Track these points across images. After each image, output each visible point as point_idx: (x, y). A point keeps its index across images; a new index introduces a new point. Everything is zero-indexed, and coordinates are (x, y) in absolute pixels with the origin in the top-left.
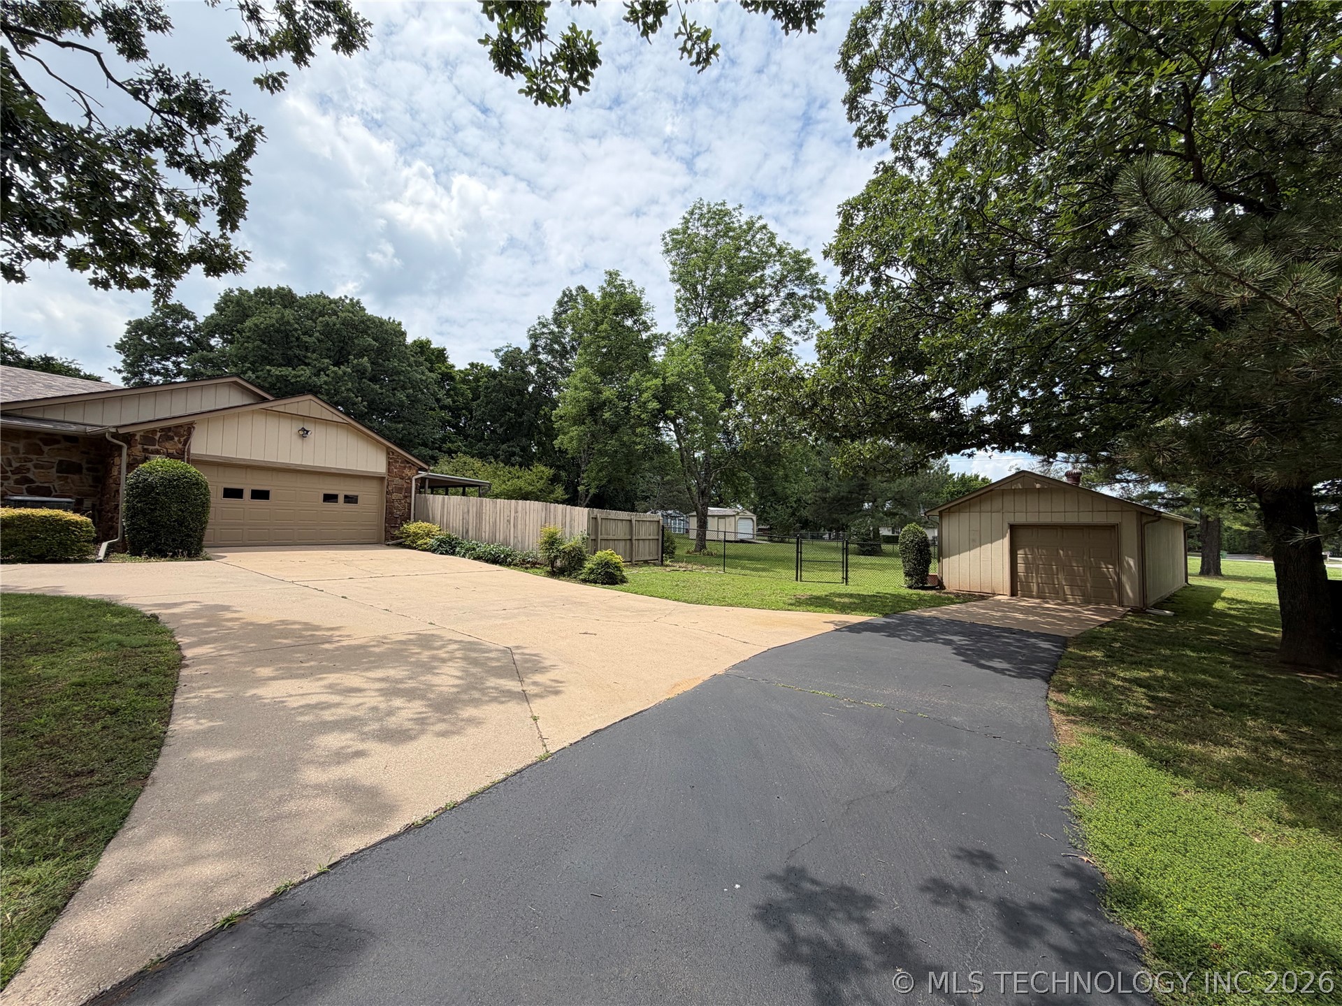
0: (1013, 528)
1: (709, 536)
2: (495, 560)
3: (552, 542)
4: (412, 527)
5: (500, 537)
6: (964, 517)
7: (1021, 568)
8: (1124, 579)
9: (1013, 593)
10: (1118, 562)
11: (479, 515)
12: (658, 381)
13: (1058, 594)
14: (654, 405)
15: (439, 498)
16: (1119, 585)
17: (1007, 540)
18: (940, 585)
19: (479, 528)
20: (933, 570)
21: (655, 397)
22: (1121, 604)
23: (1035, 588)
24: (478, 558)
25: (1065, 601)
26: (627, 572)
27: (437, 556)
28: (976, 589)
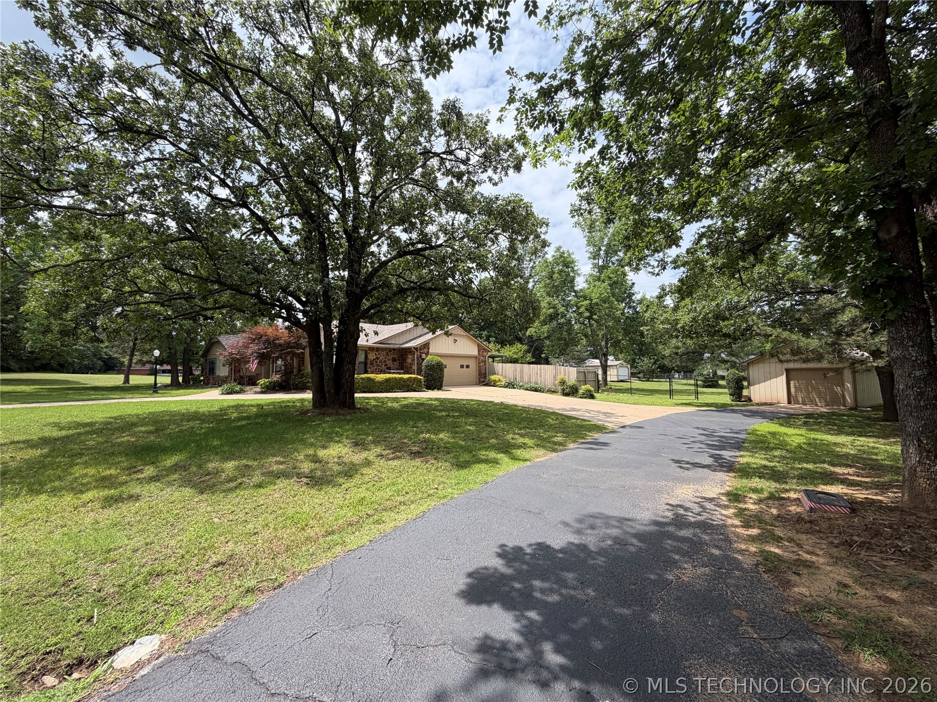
0: (787, 370)
1: (609, 379)
2: (536, 390)
3: (563, 383)
4: (493, 377)
5: (533, 380)
6: (761, 365)
7: (793, 390)
8: (846, 393)
9: (789, 402)
10: (842, 385)
11: (522, 371)
12: (587, 302)
13: (813, 402)
14: (587, 314)
15: (500, 364)
16: (843, 396)
17: (784, 376)
18: (750, 400)
19: (522, 377)
20: (745, 392)
21: (586, 309)
22: (845, 406)
23: (800, 400)
24: (527, 389)
25: (817, 405)
26: (595, 394)
27: (507, 389)
28: (769, 401)
